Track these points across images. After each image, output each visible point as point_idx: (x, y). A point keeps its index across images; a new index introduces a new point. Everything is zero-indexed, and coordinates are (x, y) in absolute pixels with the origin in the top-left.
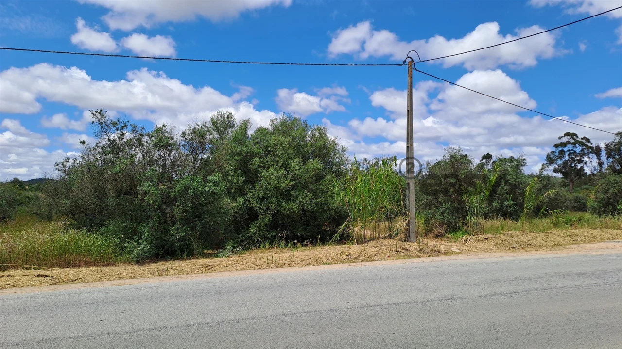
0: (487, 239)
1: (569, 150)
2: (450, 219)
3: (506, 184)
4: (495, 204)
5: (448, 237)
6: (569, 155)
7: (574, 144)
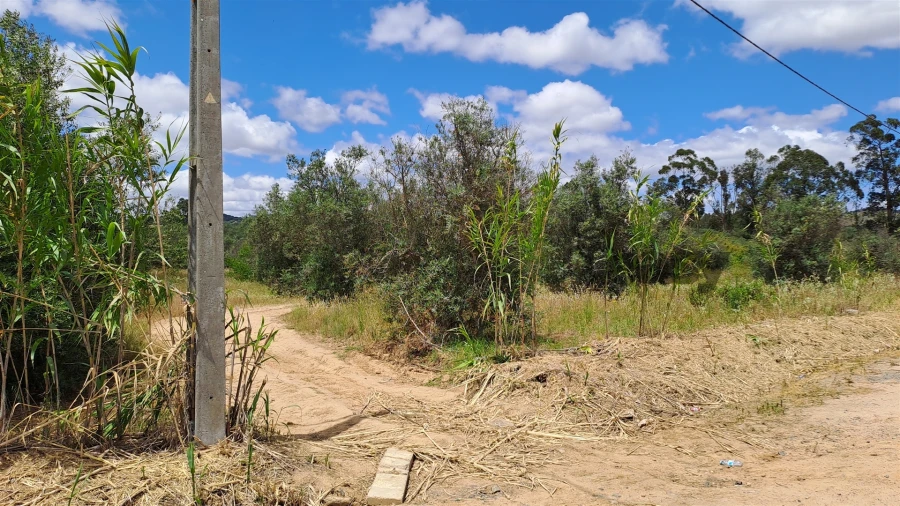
0: (541, 379)
1: (683, 177)
2: (449, 304)
3: (598, 215)
4: (575, 257)
5: (438, 360)
6: (684, 183)
7: (690, 166)
